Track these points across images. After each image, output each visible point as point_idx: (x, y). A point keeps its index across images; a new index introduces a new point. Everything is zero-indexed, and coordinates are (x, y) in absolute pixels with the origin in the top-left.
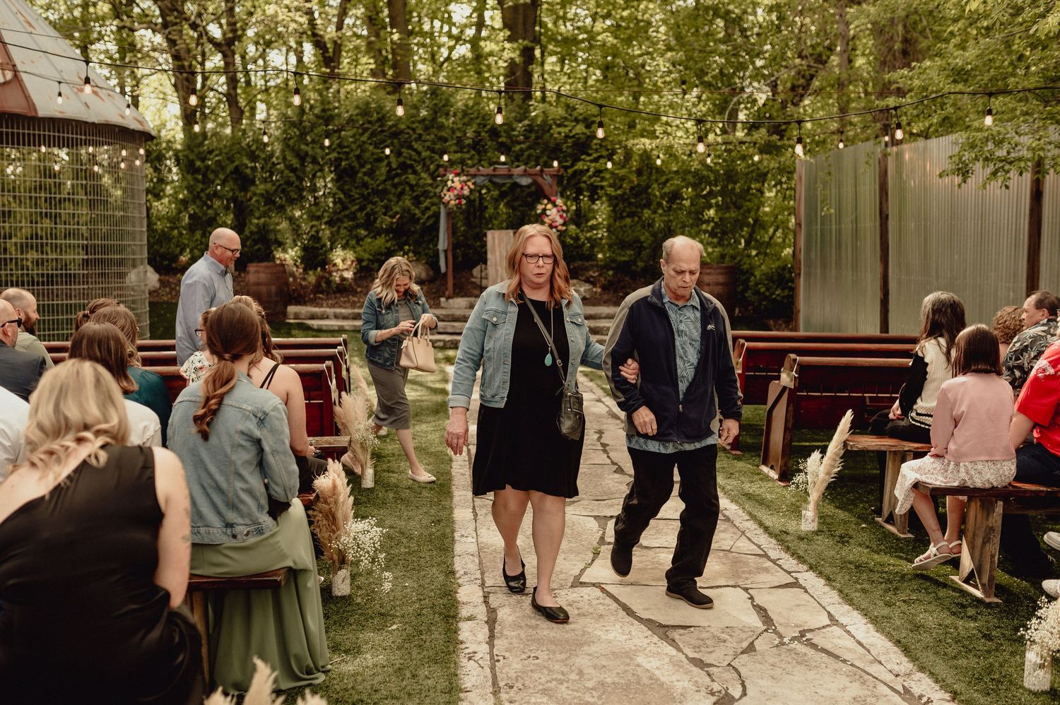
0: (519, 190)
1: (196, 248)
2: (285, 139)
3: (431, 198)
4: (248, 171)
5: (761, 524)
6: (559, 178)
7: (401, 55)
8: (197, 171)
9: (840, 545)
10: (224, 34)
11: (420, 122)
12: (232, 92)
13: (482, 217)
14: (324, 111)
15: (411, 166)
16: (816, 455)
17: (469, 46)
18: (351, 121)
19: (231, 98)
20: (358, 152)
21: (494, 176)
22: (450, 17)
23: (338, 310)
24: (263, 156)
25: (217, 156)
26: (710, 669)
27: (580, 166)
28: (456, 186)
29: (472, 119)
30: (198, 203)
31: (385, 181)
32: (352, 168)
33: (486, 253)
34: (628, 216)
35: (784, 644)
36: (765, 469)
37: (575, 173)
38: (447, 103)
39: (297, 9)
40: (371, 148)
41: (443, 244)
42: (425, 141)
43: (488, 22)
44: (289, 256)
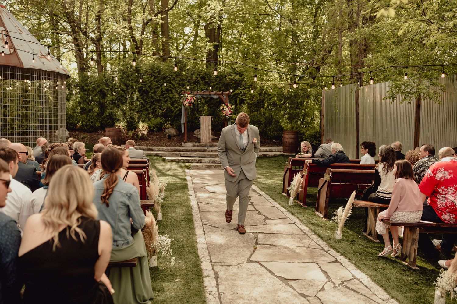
0: (213, 101)
1: (84, 121)
2: (121, 78)
3: (178, 103)
4: (105, 91)
5: (319, 236)
6: (229, 96)
7: (166, 47)
8: (85, 90)
9: (352, 245)
10: (96, 37)
11: (174, 73)
12: (99, 60)
13: (198, 111)
14: (136, 68)
15: (171, 90)
16: (341, 209)
17: (192, 44)
18: (147, 71)
19: (98, 62)
20: (150, 84)
21: (204, 95)
22: (184, 32)
23: (141, 147)
24: (111, 85)
25: (93, 85)
26: (309, 298)
27: (237, 91)
28: (188, 99)
29: (195, 72)
30: (85, 103)
31: (160, 96)
32: (147, 90)
33: (200, 125)
34: (256, 111)
35: (336, 287)
36: (317, 213)
37: (235, 94)
38: (185, 66)
39: (125, 27)
40: (155, 83)
41: (183, 121)
42: (176, 80)
43: (199, 34)
44: (121, 125)
